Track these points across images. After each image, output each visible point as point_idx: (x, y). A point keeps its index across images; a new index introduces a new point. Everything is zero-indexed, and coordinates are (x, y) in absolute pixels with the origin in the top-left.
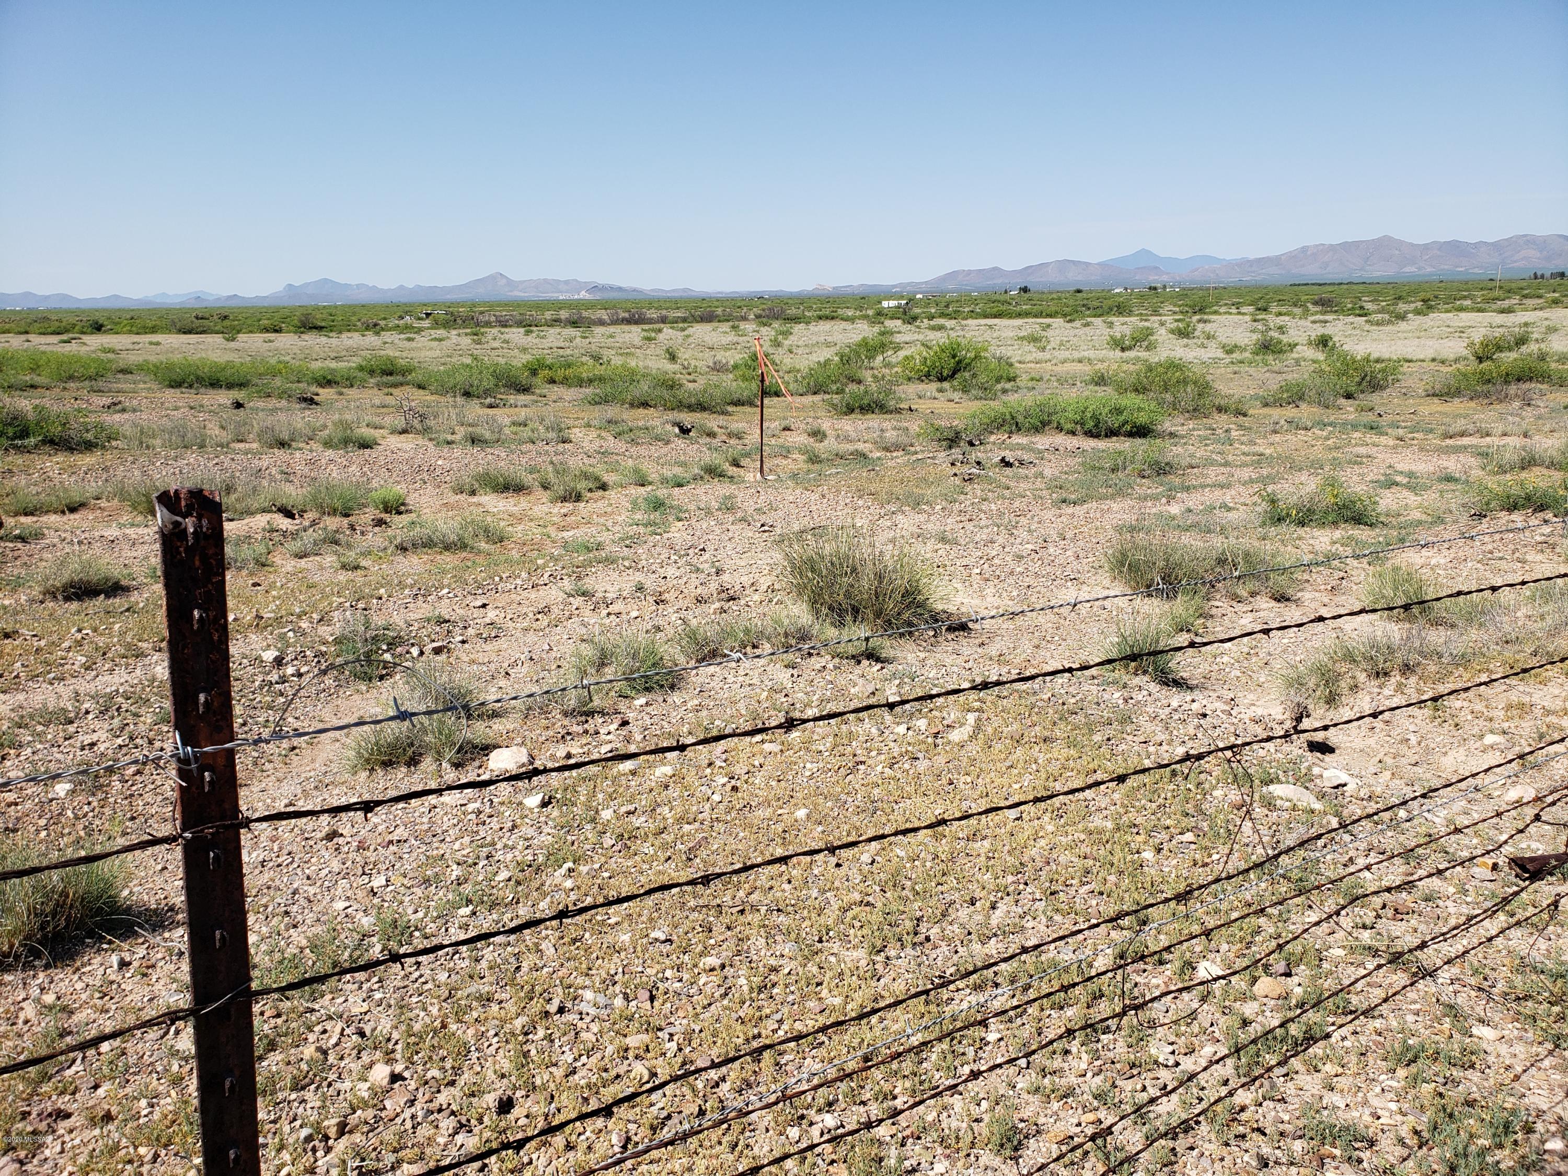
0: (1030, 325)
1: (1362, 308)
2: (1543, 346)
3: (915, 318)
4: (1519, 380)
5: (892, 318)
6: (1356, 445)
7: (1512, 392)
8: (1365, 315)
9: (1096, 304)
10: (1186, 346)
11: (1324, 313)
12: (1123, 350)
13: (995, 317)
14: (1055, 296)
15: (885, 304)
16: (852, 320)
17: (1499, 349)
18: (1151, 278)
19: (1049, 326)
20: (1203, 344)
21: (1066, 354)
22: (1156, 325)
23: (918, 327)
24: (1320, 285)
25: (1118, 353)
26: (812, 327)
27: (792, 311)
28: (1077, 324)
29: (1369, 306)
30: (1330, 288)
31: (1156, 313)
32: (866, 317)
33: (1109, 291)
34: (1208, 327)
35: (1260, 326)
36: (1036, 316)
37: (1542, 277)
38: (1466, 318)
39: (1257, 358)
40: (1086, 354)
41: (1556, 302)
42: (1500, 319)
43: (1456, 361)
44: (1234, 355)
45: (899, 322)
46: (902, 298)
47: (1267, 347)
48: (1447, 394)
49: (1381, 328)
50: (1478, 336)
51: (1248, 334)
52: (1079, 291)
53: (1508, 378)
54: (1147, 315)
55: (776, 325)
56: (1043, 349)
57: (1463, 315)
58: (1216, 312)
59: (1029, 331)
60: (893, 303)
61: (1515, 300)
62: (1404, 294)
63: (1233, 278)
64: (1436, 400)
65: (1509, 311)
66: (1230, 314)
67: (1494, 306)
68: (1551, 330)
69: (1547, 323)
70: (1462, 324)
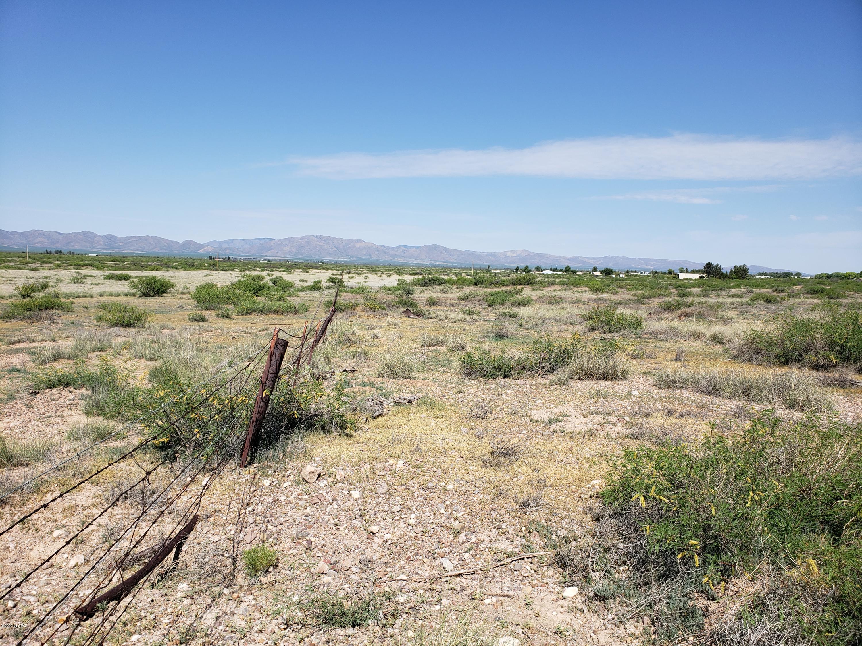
2: (56, 289)
4: (46, 308)
7: (43, 316)
17: (33, 291)
37: (51, 252)
38: (12, 273)
41: (59, 266)
42: (31, 274)
43: (10, 297)
48: (8, 317)
50: (21, 283)
53: (40, 308)
57: (10, 271)
61: (38, 264)
65: (35, 270)
67: (27, 267)
68: (59, 281)
69: (56, 277)
70: (10, 276)
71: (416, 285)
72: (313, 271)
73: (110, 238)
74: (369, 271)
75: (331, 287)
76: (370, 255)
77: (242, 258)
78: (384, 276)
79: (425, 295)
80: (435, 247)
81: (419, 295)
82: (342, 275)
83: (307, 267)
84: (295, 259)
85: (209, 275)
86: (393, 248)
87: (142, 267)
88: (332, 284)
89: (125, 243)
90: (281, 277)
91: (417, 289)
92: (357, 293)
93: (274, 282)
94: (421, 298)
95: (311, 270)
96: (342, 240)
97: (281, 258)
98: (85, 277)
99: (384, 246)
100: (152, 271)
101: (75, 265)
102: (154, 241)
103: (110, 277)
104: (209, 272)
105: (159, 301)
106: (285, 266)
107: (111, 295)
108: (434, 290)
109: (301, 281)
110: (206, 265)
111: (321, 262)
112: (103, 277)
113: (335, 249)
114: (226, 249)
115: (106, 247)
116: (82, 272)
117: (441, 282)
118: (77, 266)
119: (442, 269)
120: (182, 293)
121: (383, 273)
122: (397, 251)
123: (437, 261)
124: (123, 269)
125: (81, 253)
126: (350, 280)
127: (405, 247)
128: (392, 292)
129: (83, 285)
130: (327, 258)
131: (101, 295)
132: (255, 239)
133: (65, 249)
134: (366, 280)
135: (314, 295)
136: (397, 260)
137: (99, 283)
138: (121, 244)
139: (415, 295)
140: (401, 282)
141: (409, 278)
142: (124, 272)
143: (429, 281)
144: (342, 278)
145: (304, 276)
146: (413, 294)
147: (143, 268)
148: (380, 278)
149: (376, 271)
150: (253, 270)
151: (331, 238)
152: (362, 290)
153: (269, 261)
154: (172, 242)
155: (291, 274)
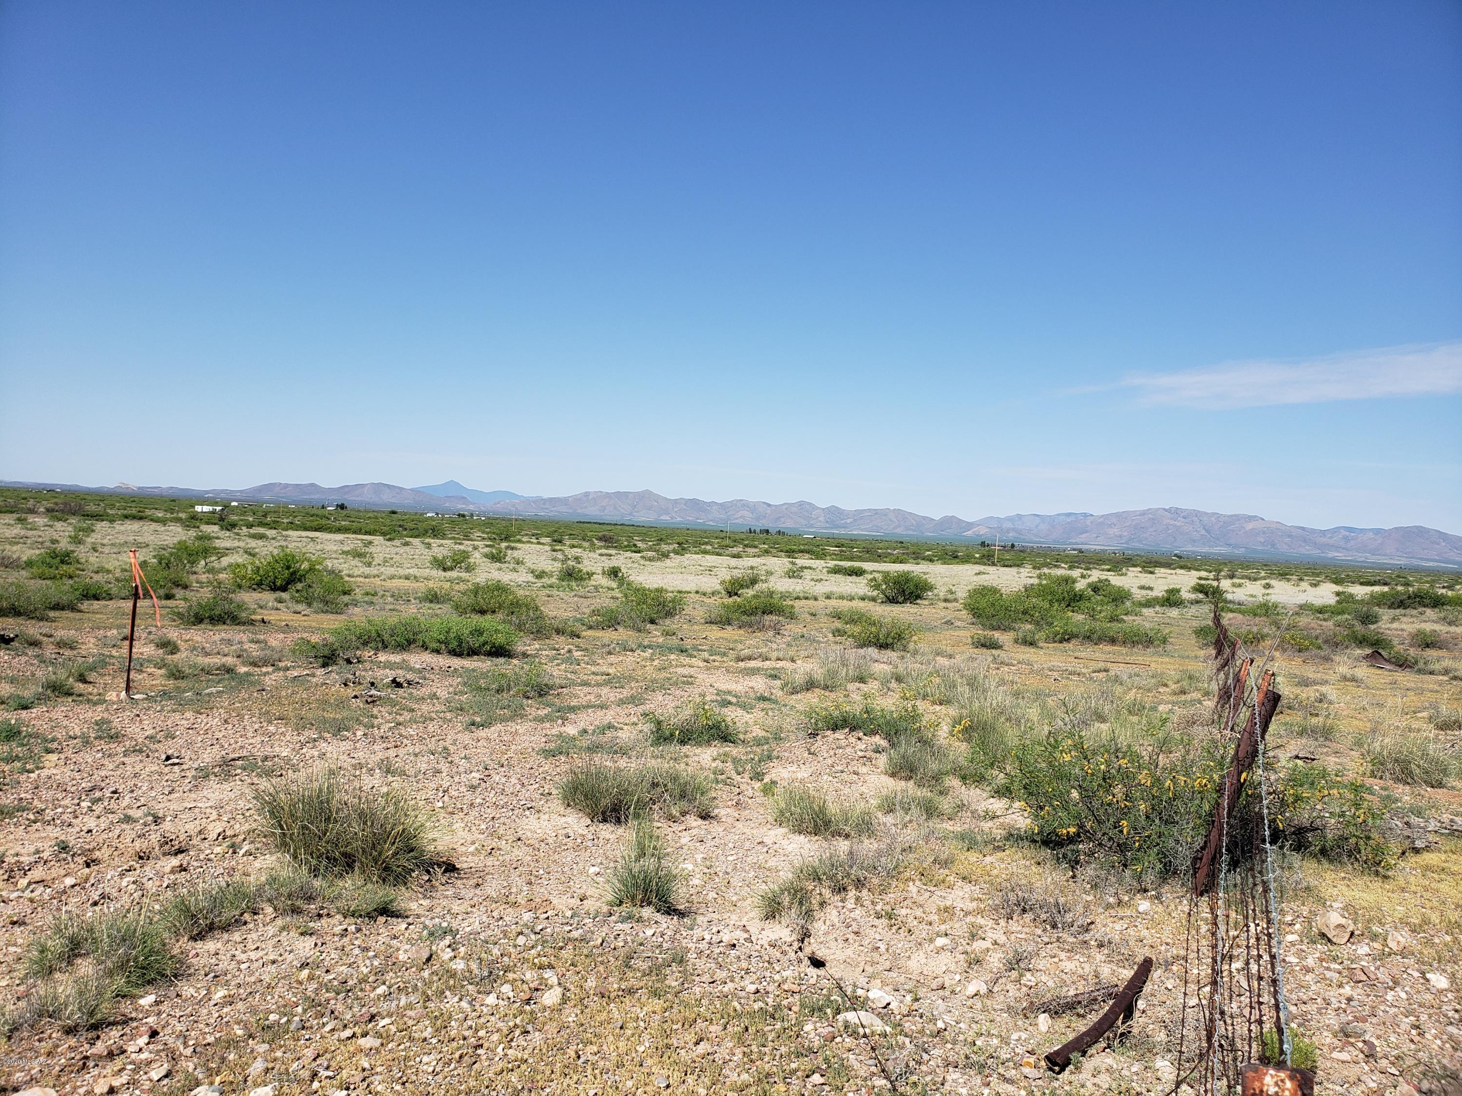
0: (353, 541)
1: (635, 545)
2: (769, 586)
3: (233, 525)
4: (764, 613)
5: (208, 523)
6: (677, 666)
7: (764, 623)
8: (639, 552)
9: (411, 525)
10: (500, 569)
11: (607, 548)
12: (445, 570)
13: (316, 530)
14: (371, 515)
15: (198, 508)
16: (163, 521)
17: (742, 587)
18: (459, 506)
19: (370, 543)
20: (514, 568)
21: (391, 571)
22: (470, 549)
23: (238, 534)
24: (600, 524)
25: (441, 573)
26: (118, 526)
27: (92, 508)
28: (397, 542)
29: (639, 544)
30: (609, 527)
31: (467, 538)
32: (178, 520)
33: (422, 514)
34: (516, 554)
35: (560, 556)
36: (355, 532)
37: (755, 532)
38: (711, 560)
39: (564, 583)
40: (411, 571)
41: (767, 552)
42: (733, 562)
43: (714, 594)
44: (543, 580)
45: (216, 528)
46: (216, 504)
47: (571, 575)
48: (721, 622)
49: (653, 563)
50: (726, 575)
51: (551, 562)
52: (394, 512)
53: (752, 612)
54: (459, 539)
55: (73, 520)
56: (369, 565)
57: (708, 557)
58: (519, 541)
59: (352, 546)
60: (206, 509)
61: (739, 549)
62: (664, 537)
63: (529, 512)
64: (714, 627)
65: (737, 556)
66: (532, 543)
67: (727, 552)
68: (769, 573)
69: (765, 567)
70: (709, 564)
71: (1378, 605)
72: (1161, 571)
73: (834, 511)
74: (1271, 575)
75: (1201, 602)
76: (1273, 545)
77: (1035, 546)
78: (1304, 585)
79: (1404, 626)
80: (1420, 532)
81: (1389, 625)
82: (1218, 580)
83: (1150, 563)
84: (1128, 549)
85: (984, 573)
86: (1323, 533)
87: (879, 556)
88: (1201, 596)
89: (855, 520)
90: (1106, 580)
91: (1385, 614)
92: (1255, 615)
93: (1095, 588)
94: (1395, 632)
95: (1157, 570)
96: (1218, 516)
97: (1103, 548)
98: (803, 568)
99: (1303, 529)
100: (894, 563)
101: (787, 552)
102: (896, 517)
103: (836, 571)
104: (981, 568)
105: (912, 610)
106: (1109, 560)
107: (842, 598)
108: (1423, 617)
109: (1142, 588)
110: (977, 556)
111: (1175, 555)
112: (825, 570)
113: (1203, 532)
114: (1008, 531)
115: (828, 525)
116: (797, 561)
117: (1437, 602)
118: (790, 553)
119: (1435, 575)
120: (946, 600)
121: (1301, 580)
122: (1331, 538)
123: (1422, 559)
124: (851, 559)
125: (793, 533)
126: (1235, 590)
127: (1350, 530)
128: (1326, 616)
129: (800, 581)
130: (1188, 548)
131: (828, 597)
132: (1058, 515)
133: (773, 527)
134: (1267, 591)
135: (1169, 614)
136: (1331, 554)
137: (822, 580)
138: (849, 521)
139: (1380, 624)
140: (1344, 599)
141: (1360, 591)
142: (856, 564)
143: (1409, 597)
144: (1218, 586)
145: (1146, 579)
146: (1376, 622)
147: (880, 558)
148: (1298, 588)
149: (1287, 574)
150: (1055, 566)
151: (1197, 514)
152: (1266, 610)
153: (1081, 551)
154: (924, 518)
155: (1122, 575)
